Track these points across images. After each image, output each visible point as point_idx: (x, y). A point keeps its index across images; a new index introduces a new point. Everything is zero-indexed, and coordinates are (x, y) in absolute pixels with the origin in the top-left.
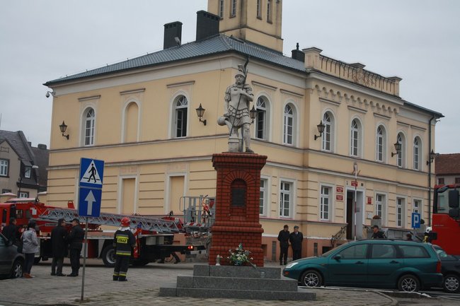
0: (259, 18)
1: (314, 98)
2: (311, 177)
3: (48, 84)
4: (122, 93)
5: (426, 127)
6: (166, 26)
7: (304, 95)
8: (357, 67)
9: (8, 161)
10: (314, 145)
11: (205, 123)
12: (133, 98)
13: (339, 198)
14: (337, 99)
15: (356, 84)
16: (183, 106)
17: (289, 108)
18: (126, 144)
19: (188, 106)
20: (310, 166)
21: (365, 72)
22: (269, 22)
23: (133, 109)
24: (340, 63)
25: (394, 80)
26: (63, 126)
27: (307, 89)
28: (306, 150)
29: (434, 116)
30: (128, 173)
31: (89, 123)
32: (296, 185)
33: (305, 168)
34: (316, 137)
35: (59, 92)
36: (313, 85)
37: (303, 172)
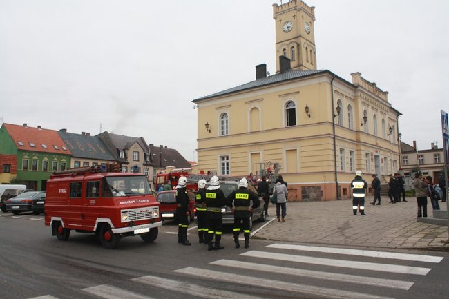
0: (307, 61)
1: (359, 101)
2: (362, 148)
3: (194, 101)
4: (246, 103)
5: (395, 119)
6: (257, 67)
7: (354, 100)
8: (373, 84)
9: (138, 153)
10: (362, 129)
11: (309, 116)
12: (255, 105)
13: (372, 159)
14: (367, 102)
15: (374, 94)
16: (291, 107)
17: (349, 107)
18: (251, 133)
19: (296, 107)
20: (361, 140)
21: (377, 88)
22: (312, 64)
23: (255, 111)
24: (368, 82)
25: (386, 93)
26: (207, 125)
27: (356, 97)
28: (358, 132)
29: (399, 114)
30: (255, 150)
31: (223, 122)
32: (355, 153)
33: (358, 142)
34: (362, 124)
35: (201, 105)
36: (359, 93)
37: (357, 145)
